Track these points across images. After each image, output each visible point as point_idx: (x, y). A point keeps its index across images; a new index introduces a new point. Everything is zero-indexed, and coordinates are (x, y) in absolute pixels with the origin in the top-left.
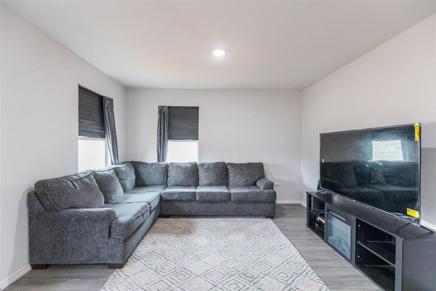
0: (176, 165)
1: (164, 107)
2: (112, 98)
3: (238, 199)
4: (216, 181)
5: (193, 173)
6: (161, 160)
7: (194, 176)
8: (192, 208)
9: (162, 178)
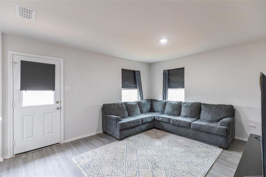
0: (169, 102)
1: (165, 70)
2: (139, 70)
3: (195, 128)
4: (190, 115)
5: (178, 108)
6: (164, 99)
7: (178, 110)
8: (168, 127)
9: (162, 109)
